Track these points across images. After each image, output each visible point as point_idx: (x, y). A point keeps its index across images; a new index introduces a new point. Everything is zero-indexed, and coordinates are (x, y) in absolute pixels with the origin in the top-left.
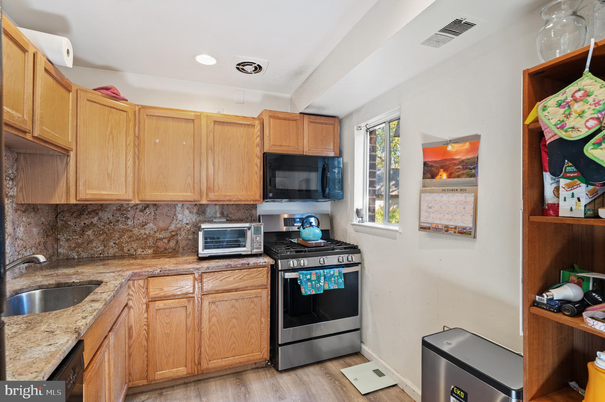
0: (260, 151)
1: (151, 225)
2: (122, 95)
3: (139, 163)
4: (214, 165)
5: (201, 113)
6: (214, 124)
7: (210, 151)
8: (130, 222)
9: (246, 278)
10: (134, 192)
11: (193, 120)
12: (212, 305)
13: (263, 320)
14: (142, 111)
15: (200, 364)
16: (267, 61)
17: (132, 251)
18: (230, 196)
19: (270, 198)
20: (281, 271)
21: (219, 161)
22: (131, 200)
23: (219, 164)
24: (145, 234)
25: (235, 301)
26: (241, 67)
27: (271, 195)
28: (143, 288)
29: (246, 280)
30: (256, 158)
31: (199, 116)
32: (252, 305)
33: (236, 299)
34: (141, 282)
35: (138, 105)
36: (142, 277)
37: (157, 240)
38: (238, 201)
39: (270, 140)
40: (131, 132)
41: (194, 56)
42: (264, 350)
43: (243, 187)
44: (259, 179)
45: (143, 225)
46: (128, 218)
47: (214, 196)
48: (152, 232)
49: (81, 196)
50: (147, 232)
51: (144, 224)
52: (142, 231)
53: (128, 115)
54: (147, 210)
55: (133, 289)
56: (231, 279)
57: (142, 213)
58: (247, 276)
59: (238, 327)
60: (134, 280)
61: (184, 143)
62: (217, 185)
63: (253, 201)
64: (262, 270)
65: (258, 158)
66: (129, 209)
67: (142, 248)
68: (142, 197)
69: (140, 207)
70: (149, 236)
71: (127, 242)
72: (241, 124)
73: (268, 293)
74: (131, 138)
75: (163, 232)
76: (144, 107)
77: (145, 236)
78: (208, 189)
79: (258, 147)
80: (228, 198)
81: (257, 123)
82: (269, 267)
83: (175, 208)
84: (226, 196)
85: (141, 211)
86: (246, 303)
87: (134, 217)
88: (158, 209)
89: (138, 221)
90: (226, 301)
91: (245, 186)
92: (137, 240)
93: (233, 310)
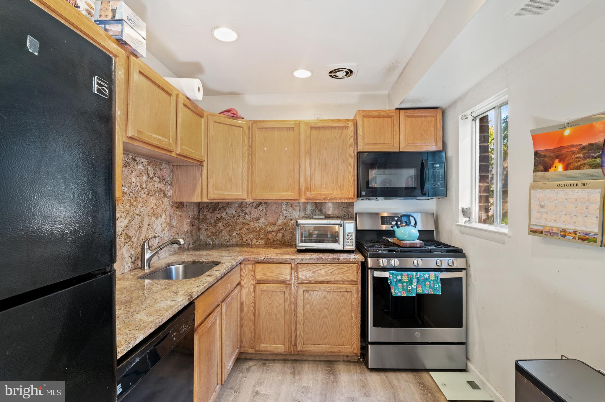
0: (354, 151)
1: (263, 219)
2: (240, 114)
3: (252, 168)
4: (311, 167)
5: (300, 121)
6: (311, 130)
7: (307, 155)
8: (248, 217)
9: (336, 272)
10: (248, 193)
11: (293, 128)
12: (306, 294)
13: (353, 315)
14: (254, 125)
15: (295, 345)
16: (356, 64)
17: (249, 241)
18: (325, 195)
19: (363, 196)
20: (370, 268)
21: (315, 163)
22: (246, 199)
23: (315, 166)
24: (258, 227)
25: (326, 293)
26: (333, 74)
27: (364, 193)
28: (251, 271)
29: (336, 274)
30: (350, 158)
31: (298, 123)
32: (343, 298)
33: (327, 291)
34: (250, 266)
35: (251, 121)
36: (250, 262)
37: (268, 232)
38: (333, 199)
39: (363, 139)
40: (246, 143)
41: (292, 72)
42: (354, 345)
43: (338, 187)
44: (352, 178)
45: (258, 219)
46: (247, 214)
47: (311, 194)
48: (264, 226)
49: (211, 196)
50: (260, 226)
51: (258, 218)
52: (257, 225)
53: (243, 130)
54: (260, 207)
55: (244, 271)
56: (323, 271)
57: (256, 210)
58: (337, 271)
59: (329, 318)
60: (245, 264)
61: (286, 149)
62: (313, 185)
63: (347, 199)
64: (352, 266)
65: (352, 157)
66: (247, 206)
67: (256, 239)
68: (255, 196)
69: (255, 204)
70: (261, 229)
71: (246, 233)
72: (336, 127)
73: (358, 289)
74: (246, 148)
75: (272, 226)
76: (255, 122)
77: (258, 229)
78: (306, 188)
79: (351, 147)
80: (323, 197)
81: (350, 124)
82: (360, 263)
83: (282, 206)
84: (321, 195)
85: (256, 208)
86: (337, 296)
87: (250, 213)
88: (268, 206)
89: (254, 216)
90: (319, 291)
91: (339, 185)
92: (253, 231)
93: (325, 300)
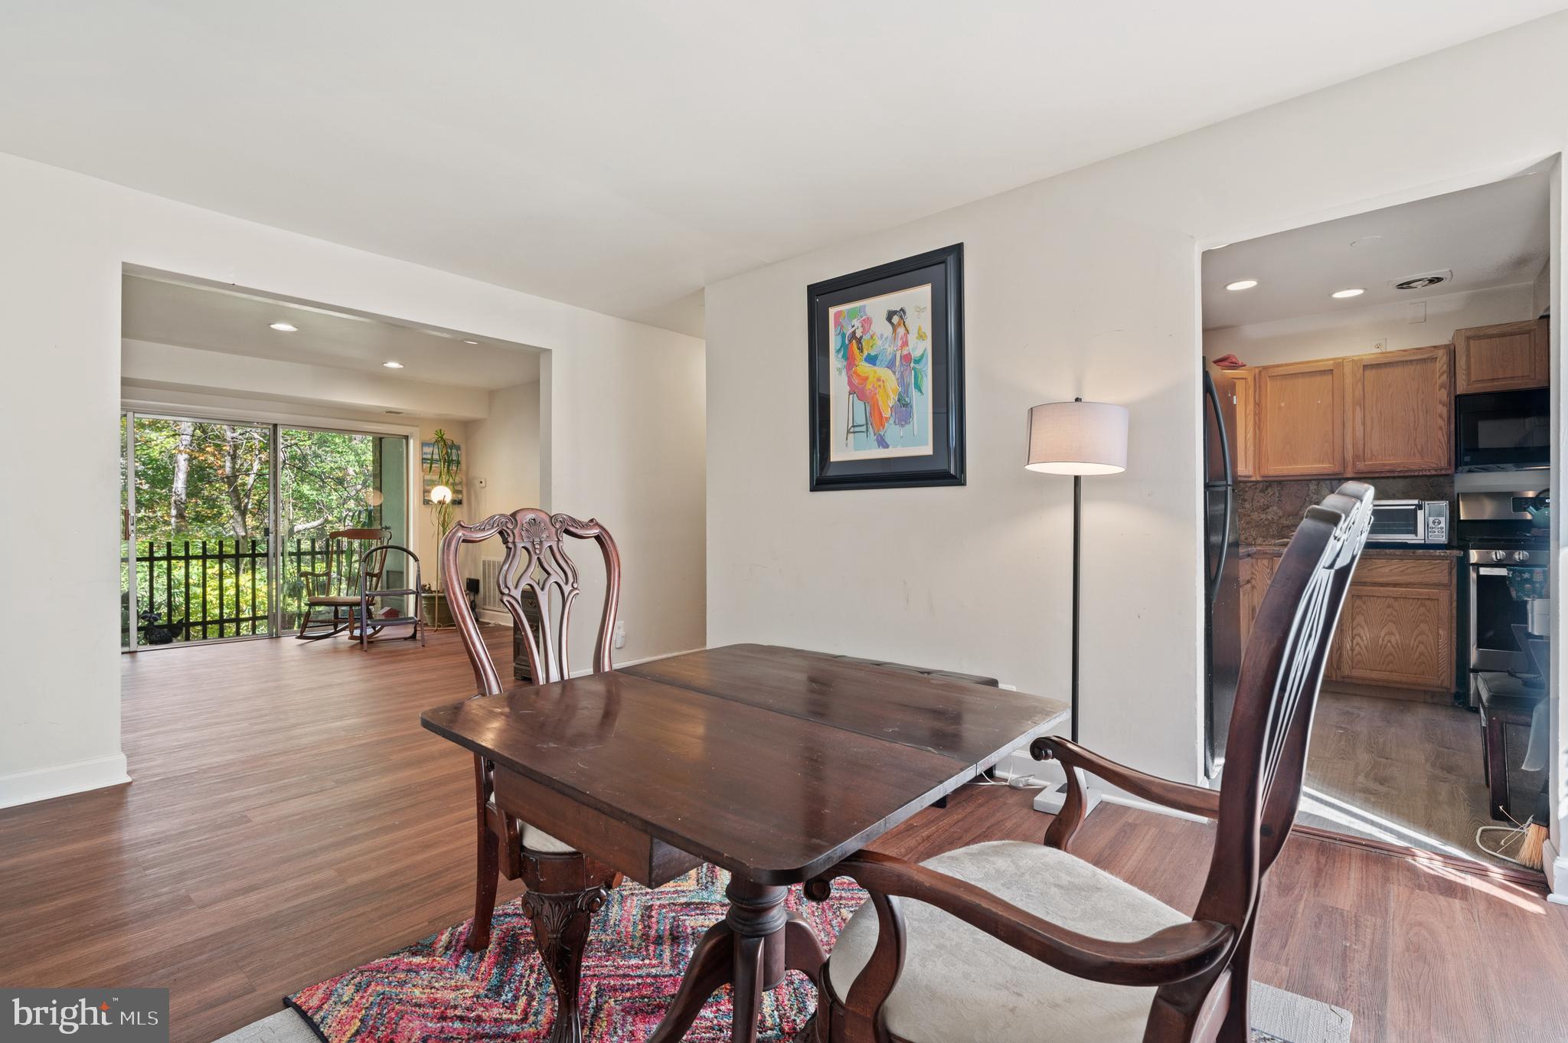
0: (1449, 395)
1: (1275, 508)
2: (1240, 361)
3: (1261, 433)
4: (1364, 424)
5: (1344, 359)
6: (1364, 370)
7: (1358, 408)
8: (1247, 505)
9: (1410, 571)
10: (1254, 468)
11: (1332, 370)
12: (1357, 601)
13: (1441, 632)
14: (1263, 373)
15: (1339, 668)
16: (1448, 270)
17: (1250, 540)
18: (1390, 465)
19: (1467, 464)
20: (1473, 564)
21: (1372, 418)
22: (1251, 477)
23: (1372, 422)
24: (1266, 519)
25: (1393, 600)
26: (1401, 286)
27: (1467, 459)
28: (1268, 568)
29: (1409, 574)
30: (1441, 406)
31: (1339, 364)
32: (1422, 610)
33: (1394, 598)
34: (1266, 562)
35: (1258, 367)
36: (1266, 556)
37: (1283, 527)
38: (1406, 471)
39: (1469, 374)
40: (1251, 400)
41: (1330, 295)
42: (1444, 675)
43: (1416, 451)
44: (1445, 436)
45: (1265, 509)
46: (1246, 500)
47: (1365, 465)
48: (1276, 518)
50: (1269, 517)
51: (1265, 507)
52: (1263, 516)
53: (1246, 383)
54: (1269, 490)
55: (1257, 568)
56: (1387, 570)
57: (1262, 495)
58: (1412, 569)
59: (1397, 634)
60: (1257, 559)
61: (1319, 402)
62: (1369, 452)
63: (1436, 470)
64: (1439, 563)
65: (1444, 405)
66: (1247, 489)
67: (1263, 537)
68: (1265, 472)
69: (1260, 486)
70: (1272, 522)
71: (1244, 529)
72: (1411, 361)
73: (1451, 595)
74: (1251, 406)
75: (1291, 518)
76: (1265, 368)
77: (1267, 522)
78: (1356, 458)
79: (1443, 390)
80: (1388, 468)
81: (1440, 353)
82: (1455, 560)
83: (1309, 487)
84: (1385, 465)
85: (1262, 491)
86: (1411, 605)
87: (1252, 499)
88: (1284, 488)
89: (1258, 504)
90: (1379, 597)
91: (1420, 450)
92: (1256, 526)
93: (1389, 610)
